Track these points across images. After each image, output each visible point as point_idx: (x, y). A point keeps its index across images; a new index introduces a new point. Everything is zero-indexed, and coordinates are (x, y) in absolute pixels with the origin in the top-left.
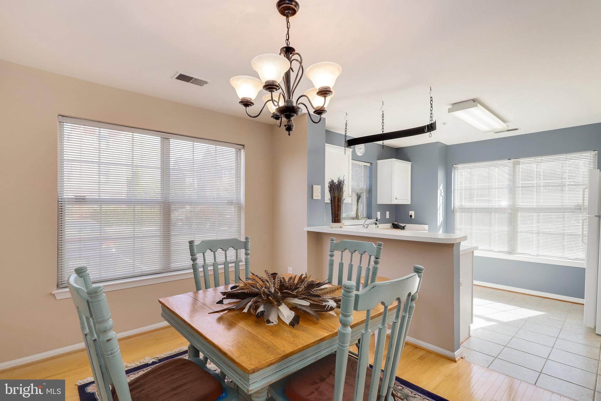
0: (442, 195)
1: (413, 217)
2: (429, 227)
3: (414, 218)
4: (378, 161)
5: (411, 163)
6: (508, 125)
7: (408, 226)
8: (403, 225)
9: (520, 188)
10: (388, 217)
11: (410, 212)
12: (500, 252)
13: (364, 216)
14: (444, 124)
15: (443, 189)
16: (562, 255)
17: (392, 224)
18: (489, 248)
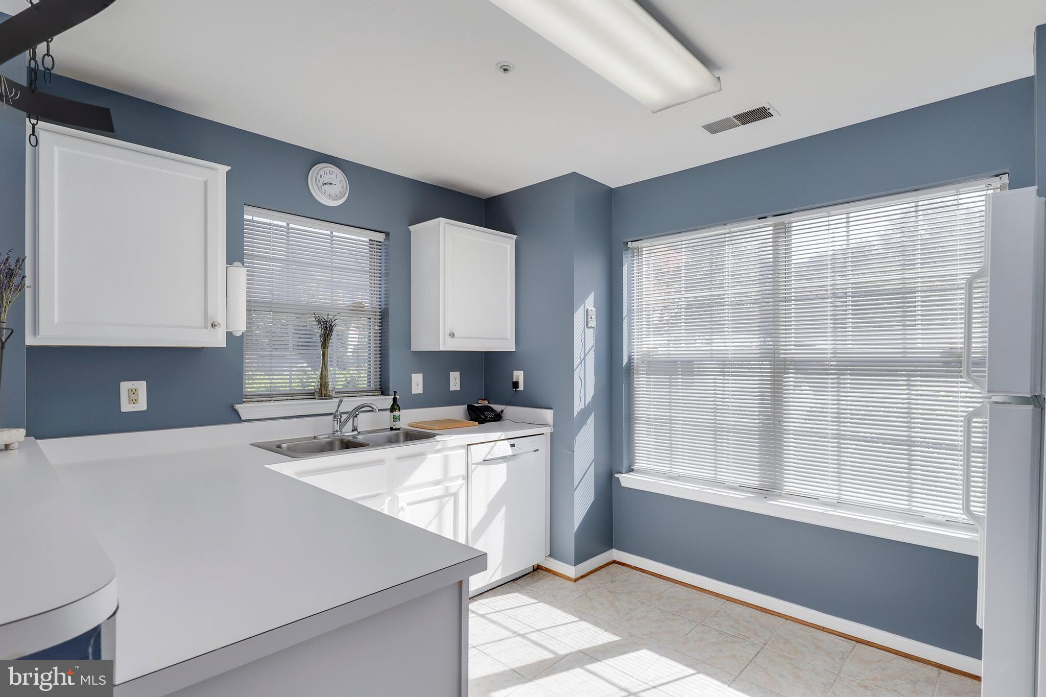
0: (593, 323)
1: (521, 387)
2: (555, 416)
3: (522, 389)
4: (411, 228)
5: (515, 237)
6: (719, 78)
7: (510, 411)
9: (793, 302)
10: (458, 388)
11: (516, 373)
12: (742, 488)
13: (372, 387)
14: (505, 70)
15: (595, 309)
16: (907, 507)
17: (468, 406)
18: (714, 476)
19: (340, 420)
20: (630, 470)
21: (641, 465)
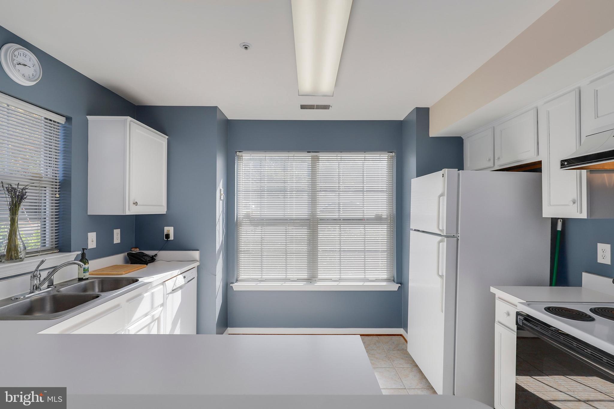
0: (222, 198)
1: (172, 238)
2: (201, 256)
3: (173, 239)
4: (89, 118)
5: (167, 136)
7: (162, 254)
8: (151, 253)
10: (119, 241)
11: (166, 229)
12: (299, 280)
13: (48, 245)
14: (246, 48)
15: (223, 189)
16: (364, 277)
17: (128, 254)
18: (285, 276)
19: (40, 279)
20: (237, 281)
21: (242, 276)
